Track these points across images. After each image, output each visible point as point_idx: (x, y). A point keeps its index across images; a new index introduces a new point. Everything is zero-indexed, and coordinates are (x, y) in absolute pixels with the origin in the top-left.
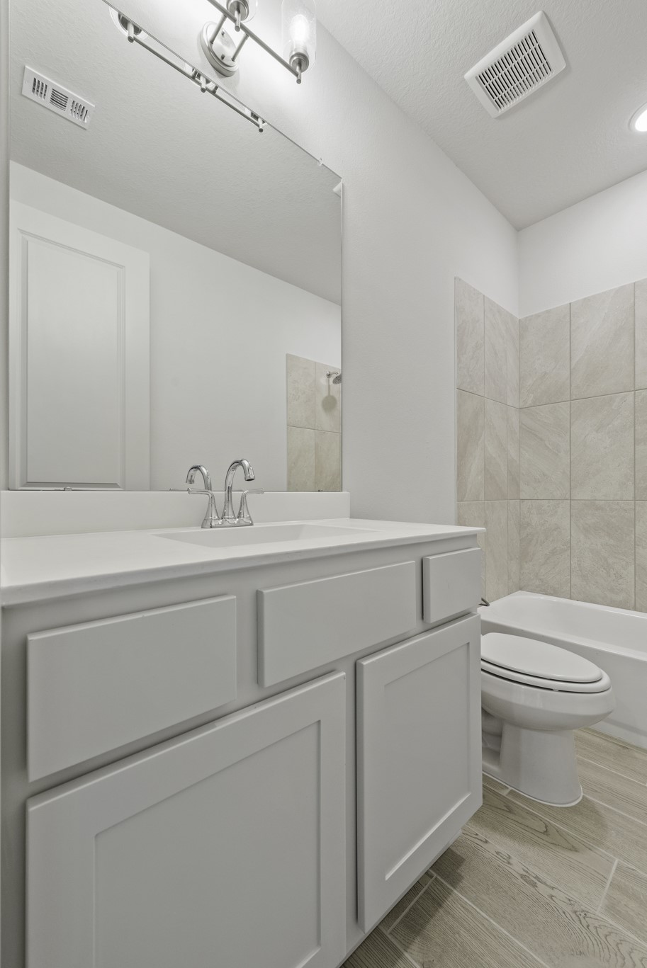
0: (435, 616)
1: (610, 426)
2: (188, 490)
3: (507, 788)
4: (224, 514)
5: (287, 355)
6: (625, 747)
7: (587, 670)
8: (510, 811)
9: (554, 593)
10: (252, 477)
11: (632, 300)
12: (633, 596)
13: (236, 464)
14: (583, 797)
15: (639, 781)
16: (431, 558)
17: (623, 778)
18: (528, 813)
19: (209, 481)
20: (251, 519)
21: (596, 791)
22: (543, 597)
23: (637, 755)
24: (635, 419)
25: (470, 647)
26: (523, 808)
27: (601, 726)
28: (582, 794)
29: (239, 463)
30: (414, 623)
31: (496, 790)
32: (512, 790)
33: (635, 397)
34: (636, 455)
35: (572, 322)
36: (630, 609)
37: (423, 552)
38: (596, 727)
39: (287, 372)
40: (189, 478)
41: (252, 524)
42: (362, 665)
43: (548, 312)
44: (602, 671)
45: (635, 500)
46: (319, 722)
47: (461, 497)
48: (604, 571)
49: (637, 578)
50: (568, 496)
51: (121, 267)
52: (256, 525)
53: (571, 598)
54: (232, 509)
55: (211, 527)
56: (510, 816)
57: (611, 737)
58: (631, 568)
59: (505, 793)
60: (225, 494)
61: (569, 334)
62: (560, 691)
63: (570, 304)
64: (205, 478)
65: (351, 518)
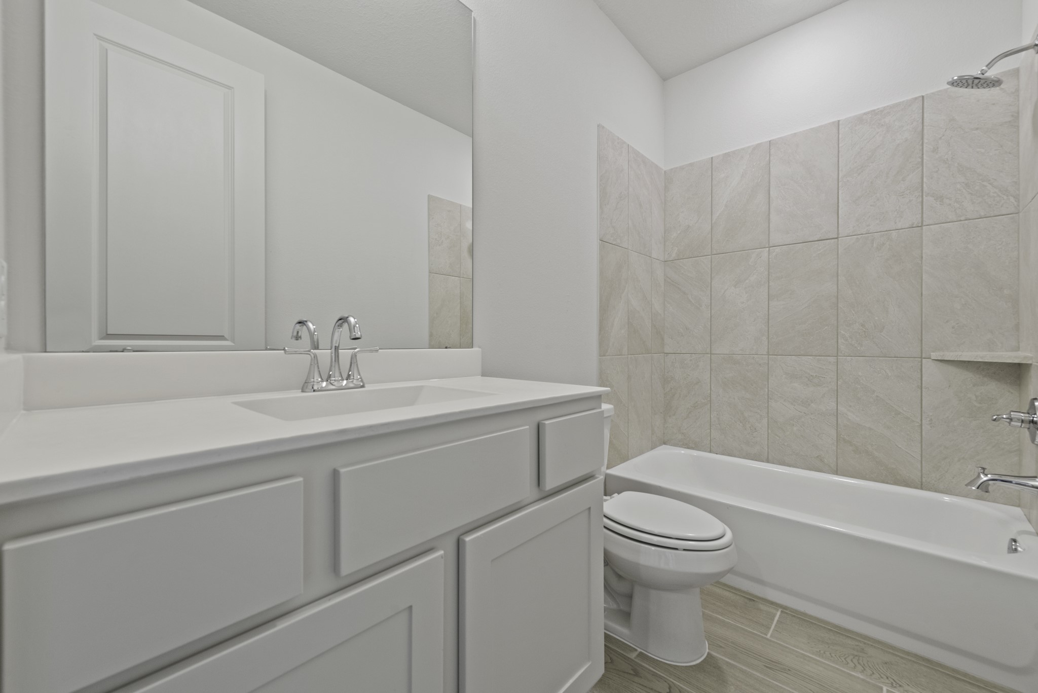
0: (550, 483)
1: (747, 281)
2: (284, 349)
3: (636, 650)
4: (330, 376)
5: (429, 196)
6: (752, 599)
7: (712, 526)
8: (637, 674)
9: (696, 446)
10: (358, 336)
11: (768, 158)
12: (767, 449)
13: (340, 322)
14: (708, 654)
15: (761, 633)
16: (547, 422)
17: (746, 630)
18: (655, 675)
19: (315, 338)
20: (362, 381)
21: (721, 647)
22: (683, 451)
23: (762, 607)
24: (769, 275)
25: (591, 511)
26: (650, 670)
27: (730, 580)
28: (707, 650)
29: (343, 320)
30: (527, 490)
31: (624, 654)
32: (641, 653)
33: (769, 253)
34: (770, 311)
35: (713, 177)
36: (763, 462)
37: (539, 416)
38: (724, 580)
39: (429, 215)
40: (295, 334)
41: (363, 386)
42: (464, 542)
43: (691, 165)
44: (725, 526)
45: (768, 355)
46: (410, 607)
47: (603, 352)
48: (741, 424)
49: (769, 431)
50: (708, 351)
51: (230, 88)
52: (368, 387)
53: (710, 452)
54: (339, 369)
55: (314, 391)
56: (636, 679)
57: (739, 590)
58: (765, 421)
59: (633, 656)
60: (332, 353)
61: (711, 188)
62: (684, 550)
63: (712, 158)
64: (311, 335)
65: (482, 376)
